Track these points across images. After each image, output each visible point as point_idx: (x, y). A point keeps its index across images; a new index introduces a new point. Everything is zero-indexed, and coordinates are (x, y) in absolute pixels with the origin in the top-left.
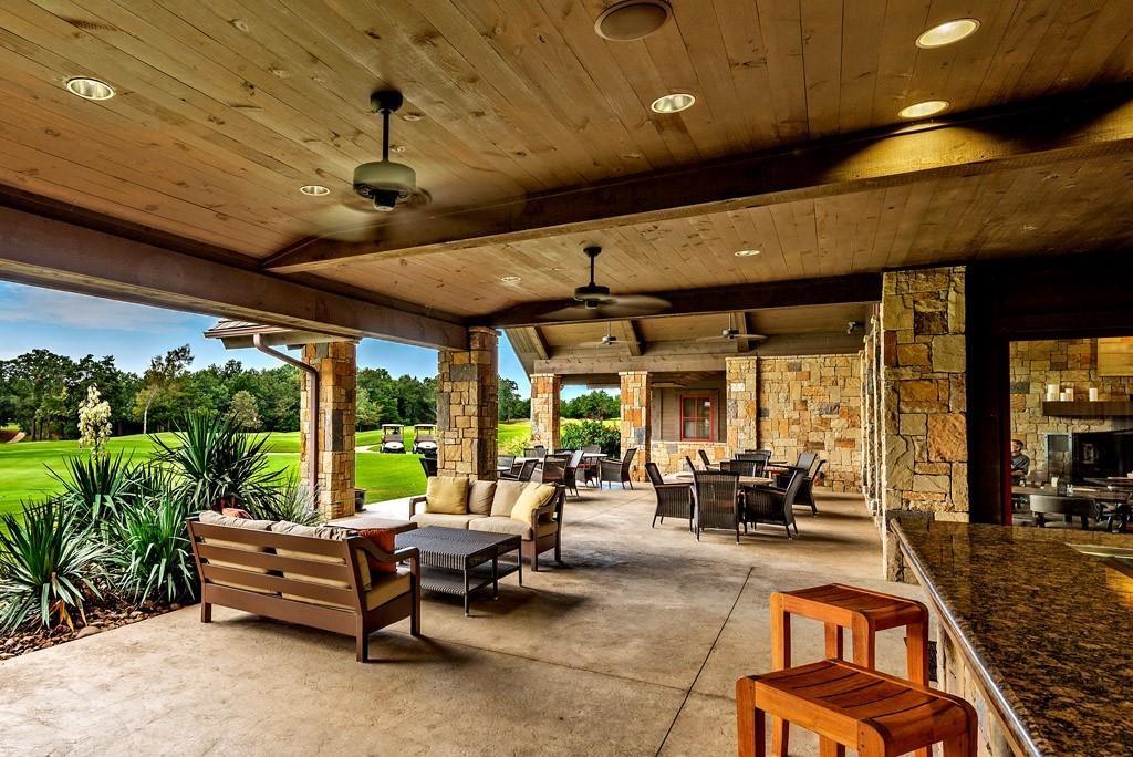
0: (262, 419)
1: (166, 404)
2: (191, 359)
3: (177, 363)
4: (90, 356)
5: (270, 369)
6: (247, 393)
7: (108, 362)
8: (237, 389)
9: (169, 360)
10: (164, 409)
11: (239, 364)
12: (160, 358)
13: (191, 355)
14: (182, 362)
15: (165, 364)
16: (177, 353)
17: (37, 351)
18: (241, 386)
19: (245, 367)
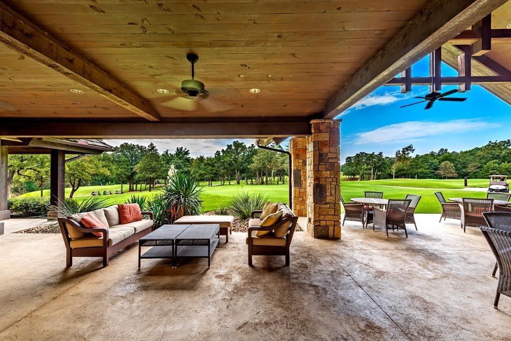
0: (458, 173)
1: (405, 168)
2: (414, 150)
3: (406, 152)
4: (373, 153)
5: (465, 151)
6: (449, 162)
7: (381, 154)
8: (443, 161)
9: (403, 152)
10: (404, 170)
11: (446, 150)
12: (399, 151)
13: (413, 149)
14: (409, 152)
15: (401, 153)
16: (406, 148)
17: (361, 153)
18: (446, 159)
19: (450, 151)
